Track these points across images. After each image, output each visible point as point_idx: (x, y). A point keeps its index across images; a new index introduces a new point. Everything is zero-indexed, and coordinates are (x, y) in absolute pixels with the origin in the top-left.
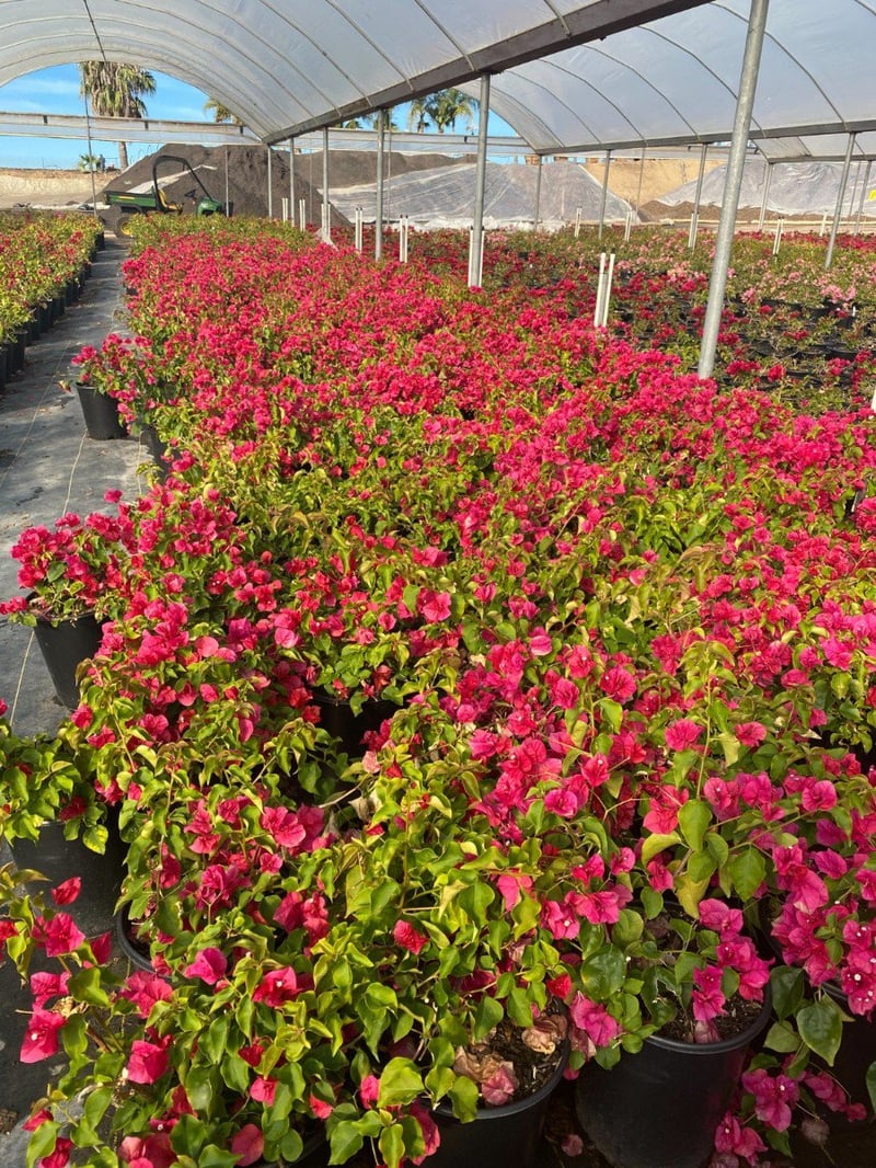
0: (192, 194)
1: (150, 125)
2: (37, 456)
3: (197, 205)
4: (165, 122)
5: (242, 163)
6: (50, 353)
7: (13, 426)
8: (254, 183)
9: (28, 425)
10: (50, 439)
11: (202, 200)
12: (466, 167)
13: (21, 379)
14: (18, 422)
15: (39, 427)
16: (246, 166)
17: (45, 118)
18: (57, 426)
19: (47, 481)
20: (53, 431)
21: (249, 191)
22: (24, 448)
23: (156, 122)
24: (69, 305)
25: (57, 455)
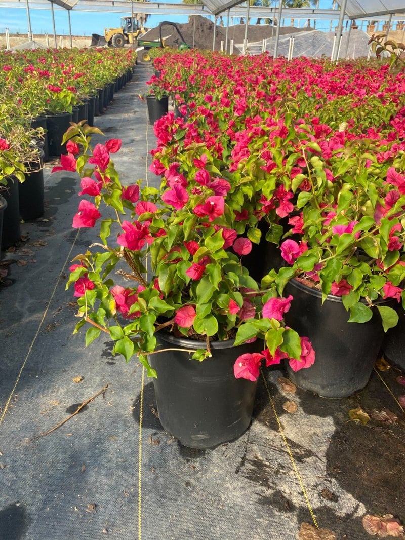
0: (176, 41)
1: (160, 6)
2: (127, 129)
3: (179, 47)
4: (167, 4)
5: (198, 29)
6: (123, 97)
7: (114, 120)
8: (203, 39)
9: (120, 119)
10: (132, 124)
11: (181, 44)
12: (306, 33)
13: (112, 105)
14: (116, 118)
15: (126, 121)
16: (200, 31)
17: (113, 2)
18: (134, 120)
19: (135, 138)
20: (132, 122)
21: (200, 43)
22: (121, 126)
23: (163, 4)
24: (127, 82)
25: (137, 129)
